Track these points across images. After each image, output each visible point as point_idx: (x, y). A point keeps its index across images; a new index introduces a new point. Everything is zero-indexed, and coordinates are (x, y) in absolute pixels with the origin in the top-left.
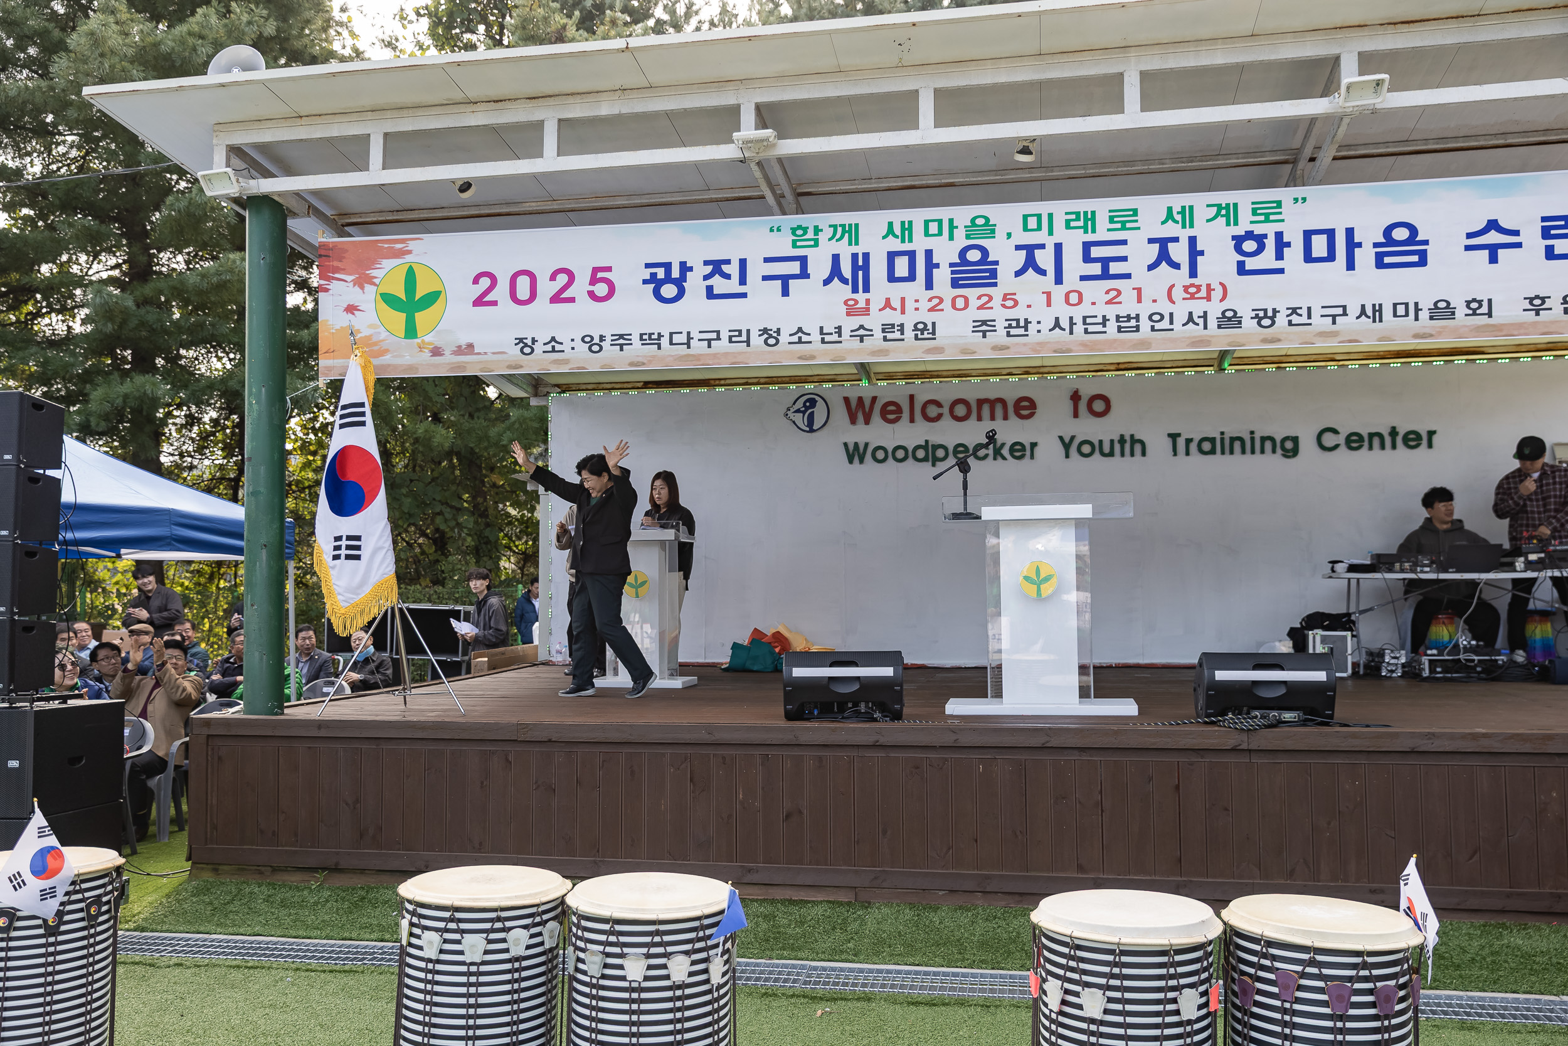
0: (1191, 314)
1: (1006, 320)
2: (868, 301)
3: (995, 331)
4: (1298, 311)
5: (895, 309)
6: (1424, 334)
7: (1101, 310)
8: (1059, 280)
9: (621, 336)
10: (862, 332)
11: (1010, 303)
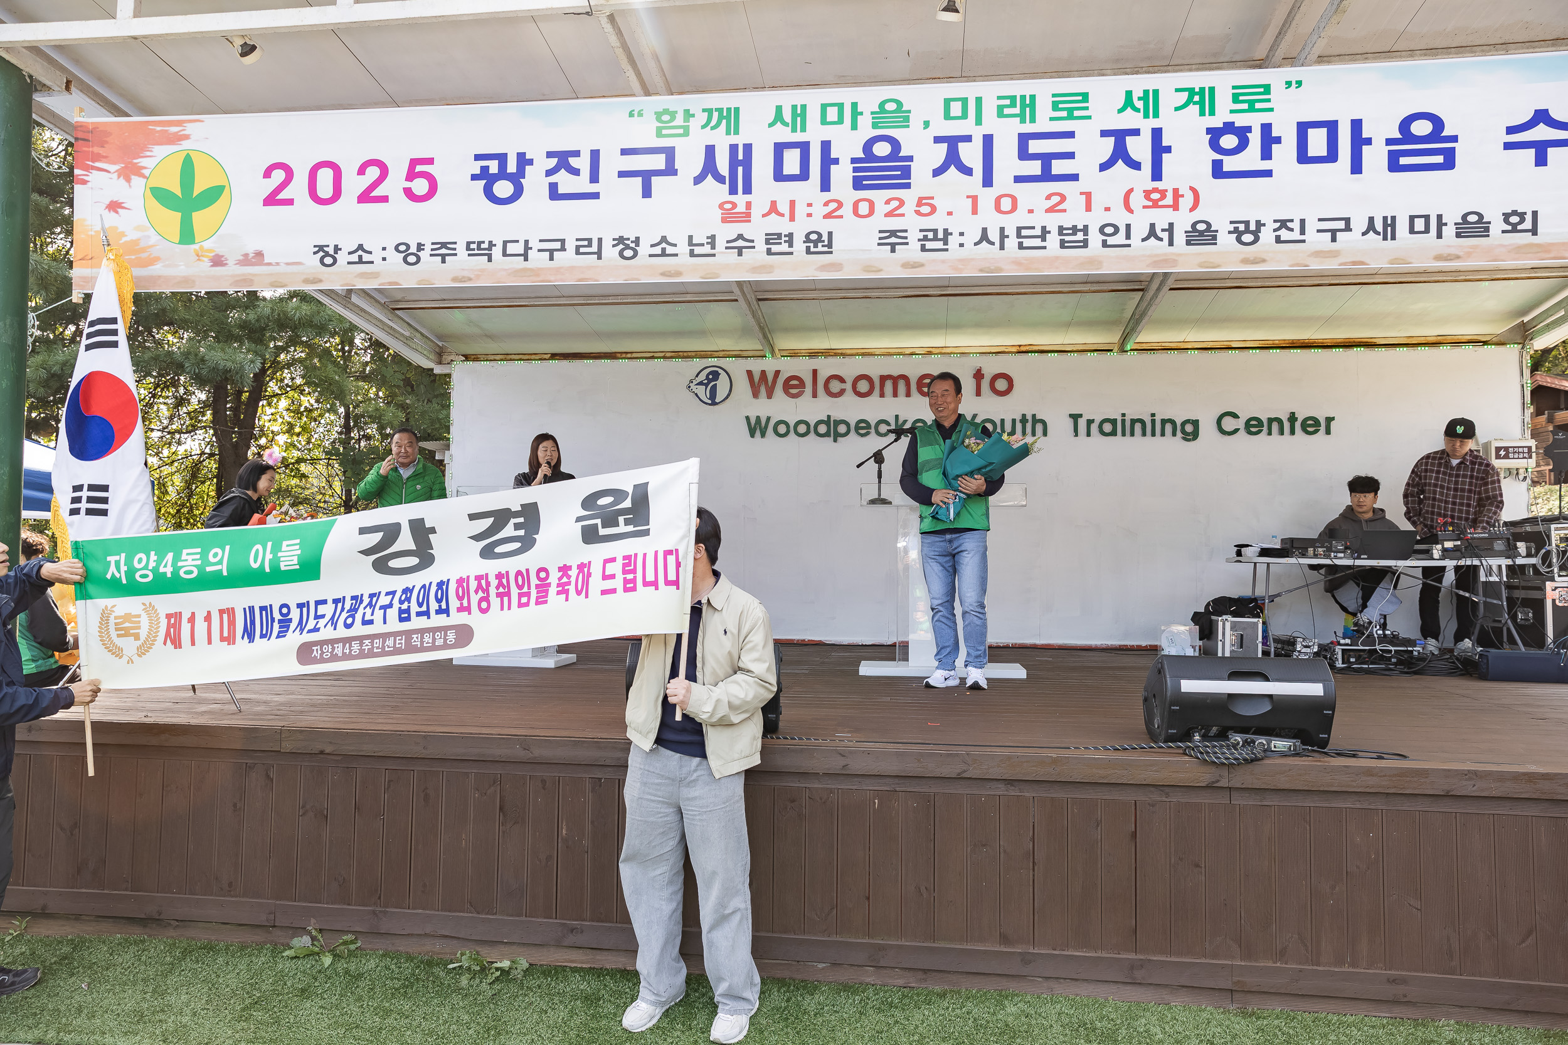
0: (1152, 226)
1: (921, 231)
2: (749, 205)
3: (907, 244)
4: (1289, 224)
5: (783, 215)
6: (1449, 255)
7: (1039, 220)
8: (988, 181)
9: (444, 245)
10: (740, 243)
11: (925, 209)
